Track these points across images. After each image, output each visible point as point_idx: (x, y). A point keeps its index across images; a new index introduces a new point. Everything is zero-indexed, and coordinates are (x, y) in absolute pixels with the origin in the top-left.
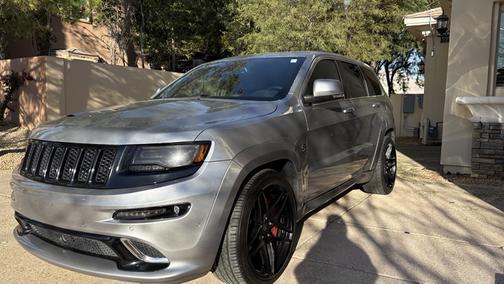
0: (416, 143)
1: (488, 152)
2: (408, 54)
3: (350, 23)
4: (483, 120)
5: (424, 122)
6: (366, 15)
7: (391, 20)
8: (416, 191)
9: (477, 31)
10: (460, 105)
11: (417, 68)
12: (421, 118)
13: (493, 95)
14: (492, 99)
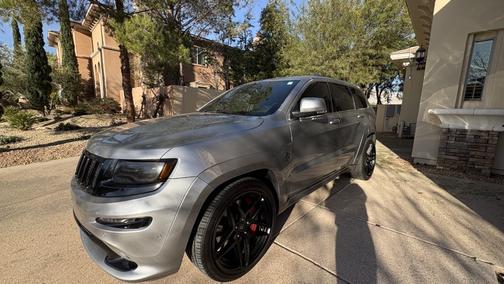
0: (394, 137)
1: (452, 151)
2: (392, 79)
3: (352, 60)
4: (451, 127)
5: (401, 123)
6: (364, 54)
7: (382, 57)
8: (390, 179)
9: (450, 58)
10: (432, 114)
11: (398, 87)
12: (399, 121)
13: (461, 107)
14: (460, 111)
